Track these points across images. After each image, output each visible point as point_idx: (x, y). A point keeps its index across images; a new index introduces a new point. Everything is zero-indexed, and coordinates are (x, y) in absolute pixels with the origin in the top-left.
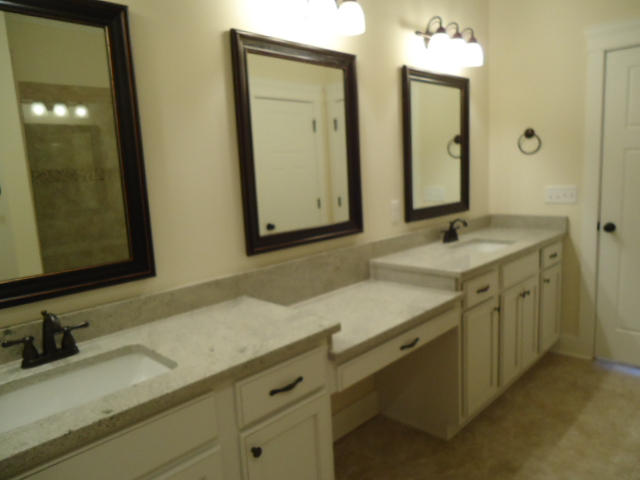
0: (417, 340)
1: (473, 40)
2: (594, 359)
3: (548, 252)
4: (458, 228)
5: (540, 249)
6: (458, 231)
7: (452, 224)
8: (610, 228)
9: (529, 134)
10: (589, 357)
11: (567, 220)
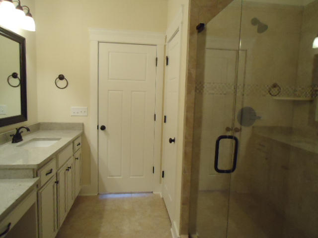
0: (10, 224)
1: (29, 14)
2: (98, 194)
3: (76, 142)
4: (22, 132)
5: (73, 142)
6: (22, 134)
7: (18, 130)
8: (103, 128)
9: (61, 77)
10: (96, 194)
11: (83, 125)
